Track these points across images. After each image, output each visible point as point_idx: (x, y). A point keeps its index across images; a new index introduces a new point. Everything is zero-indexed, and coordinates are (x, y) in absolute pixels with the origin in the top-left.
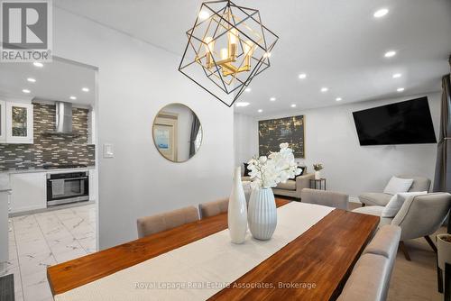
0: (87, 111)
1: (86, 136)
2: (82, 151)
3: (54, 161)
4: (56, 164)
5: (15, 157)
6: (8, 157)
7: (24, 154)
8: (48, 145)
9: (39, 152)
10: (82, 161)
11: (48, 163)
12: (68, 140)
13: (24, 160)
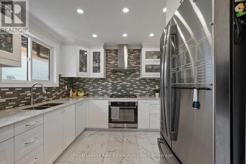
0: (139, 51)
1: (139, 71)
2: (136, 84)
3: (119, 91)
4: (119, 94)
5: (98, 87)
6: (94, 88)
7: (102, 86)
8: (115, 79)
9: (109, 84)
10: (135, 92)
11: (115, 92)
12: (127, 75)
13: (102, 89)
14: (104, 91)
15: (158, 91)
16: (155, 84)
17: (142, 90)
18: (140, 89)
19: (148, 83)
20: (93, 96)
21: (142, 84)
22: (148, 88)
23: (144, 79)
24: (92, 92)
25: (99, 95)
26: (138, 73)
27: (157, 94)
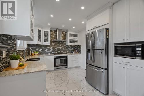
0: (66, 32)
1: (66, 42)
2: (64, 48)
3: (56, 51)
4: (56, 52)
5: (45, 50)
6: (43, 50)
7: (47, 49)
8: (54, 45)
9: (51, 48)
10: (64, 51)
11: (54, 52)
12: (60, 44)
13: (47, 50)
14: (48, 51)
15: (74, 51)
16: (72, 48)
17: (67, 50)
18: (66, 50)
19: (69, 47)
20: (42, 54)
21: (67, 48)
22: (70, 50)
23: (68, 46)
24: (41, 52)
25: (46, 54)
26: (65, 43)
27: (73, 52)
